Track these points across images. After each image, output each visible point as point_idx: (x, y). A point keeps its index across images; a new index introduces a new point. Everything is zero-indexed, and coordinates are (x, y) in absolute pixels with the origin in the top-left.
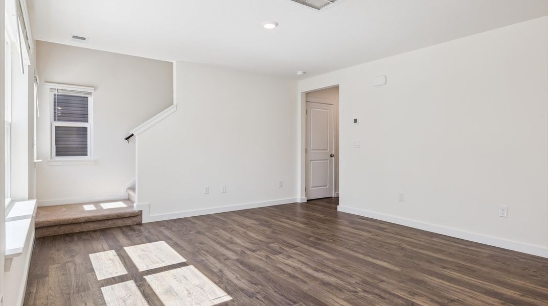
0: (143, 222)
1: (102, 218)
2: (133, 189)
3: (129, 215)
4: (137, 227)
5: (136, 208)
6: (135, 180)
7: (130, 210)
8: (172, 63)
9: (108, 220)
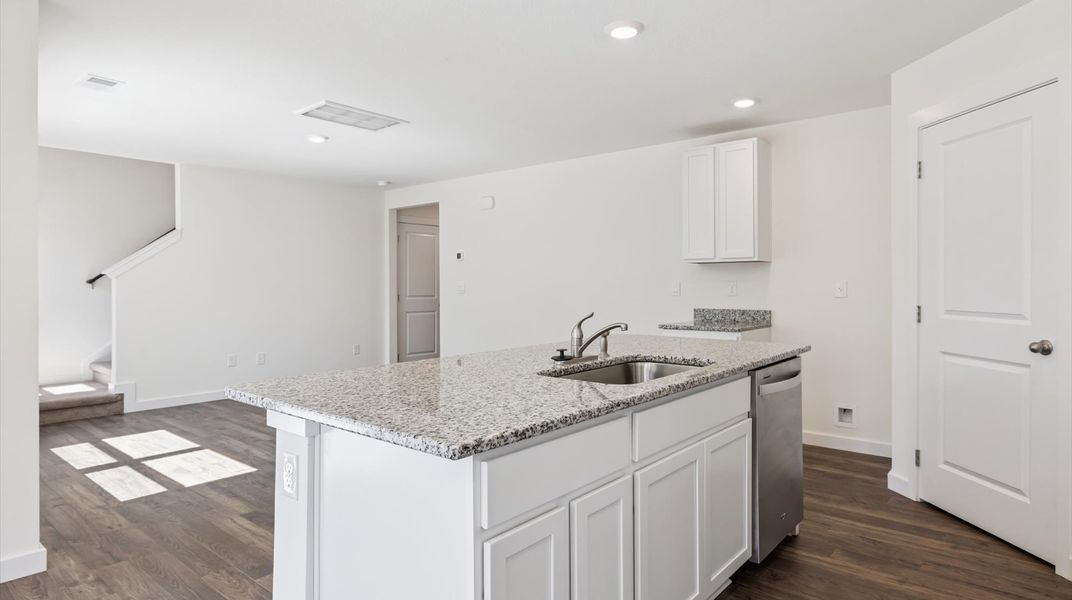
0: (125, 411)
1: (57, 407)
2: (106, 362)
3: (101, 401)
4: (115, 418)
5: (112, 389)
6: (110, 347)
7: (102, 394)
8: (173, 166)
9: (66, 409)
